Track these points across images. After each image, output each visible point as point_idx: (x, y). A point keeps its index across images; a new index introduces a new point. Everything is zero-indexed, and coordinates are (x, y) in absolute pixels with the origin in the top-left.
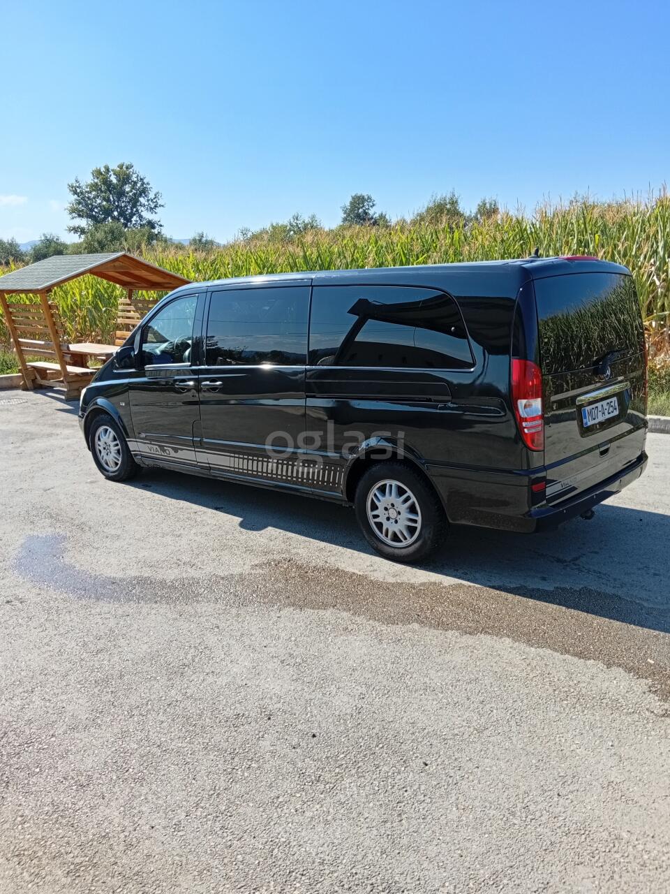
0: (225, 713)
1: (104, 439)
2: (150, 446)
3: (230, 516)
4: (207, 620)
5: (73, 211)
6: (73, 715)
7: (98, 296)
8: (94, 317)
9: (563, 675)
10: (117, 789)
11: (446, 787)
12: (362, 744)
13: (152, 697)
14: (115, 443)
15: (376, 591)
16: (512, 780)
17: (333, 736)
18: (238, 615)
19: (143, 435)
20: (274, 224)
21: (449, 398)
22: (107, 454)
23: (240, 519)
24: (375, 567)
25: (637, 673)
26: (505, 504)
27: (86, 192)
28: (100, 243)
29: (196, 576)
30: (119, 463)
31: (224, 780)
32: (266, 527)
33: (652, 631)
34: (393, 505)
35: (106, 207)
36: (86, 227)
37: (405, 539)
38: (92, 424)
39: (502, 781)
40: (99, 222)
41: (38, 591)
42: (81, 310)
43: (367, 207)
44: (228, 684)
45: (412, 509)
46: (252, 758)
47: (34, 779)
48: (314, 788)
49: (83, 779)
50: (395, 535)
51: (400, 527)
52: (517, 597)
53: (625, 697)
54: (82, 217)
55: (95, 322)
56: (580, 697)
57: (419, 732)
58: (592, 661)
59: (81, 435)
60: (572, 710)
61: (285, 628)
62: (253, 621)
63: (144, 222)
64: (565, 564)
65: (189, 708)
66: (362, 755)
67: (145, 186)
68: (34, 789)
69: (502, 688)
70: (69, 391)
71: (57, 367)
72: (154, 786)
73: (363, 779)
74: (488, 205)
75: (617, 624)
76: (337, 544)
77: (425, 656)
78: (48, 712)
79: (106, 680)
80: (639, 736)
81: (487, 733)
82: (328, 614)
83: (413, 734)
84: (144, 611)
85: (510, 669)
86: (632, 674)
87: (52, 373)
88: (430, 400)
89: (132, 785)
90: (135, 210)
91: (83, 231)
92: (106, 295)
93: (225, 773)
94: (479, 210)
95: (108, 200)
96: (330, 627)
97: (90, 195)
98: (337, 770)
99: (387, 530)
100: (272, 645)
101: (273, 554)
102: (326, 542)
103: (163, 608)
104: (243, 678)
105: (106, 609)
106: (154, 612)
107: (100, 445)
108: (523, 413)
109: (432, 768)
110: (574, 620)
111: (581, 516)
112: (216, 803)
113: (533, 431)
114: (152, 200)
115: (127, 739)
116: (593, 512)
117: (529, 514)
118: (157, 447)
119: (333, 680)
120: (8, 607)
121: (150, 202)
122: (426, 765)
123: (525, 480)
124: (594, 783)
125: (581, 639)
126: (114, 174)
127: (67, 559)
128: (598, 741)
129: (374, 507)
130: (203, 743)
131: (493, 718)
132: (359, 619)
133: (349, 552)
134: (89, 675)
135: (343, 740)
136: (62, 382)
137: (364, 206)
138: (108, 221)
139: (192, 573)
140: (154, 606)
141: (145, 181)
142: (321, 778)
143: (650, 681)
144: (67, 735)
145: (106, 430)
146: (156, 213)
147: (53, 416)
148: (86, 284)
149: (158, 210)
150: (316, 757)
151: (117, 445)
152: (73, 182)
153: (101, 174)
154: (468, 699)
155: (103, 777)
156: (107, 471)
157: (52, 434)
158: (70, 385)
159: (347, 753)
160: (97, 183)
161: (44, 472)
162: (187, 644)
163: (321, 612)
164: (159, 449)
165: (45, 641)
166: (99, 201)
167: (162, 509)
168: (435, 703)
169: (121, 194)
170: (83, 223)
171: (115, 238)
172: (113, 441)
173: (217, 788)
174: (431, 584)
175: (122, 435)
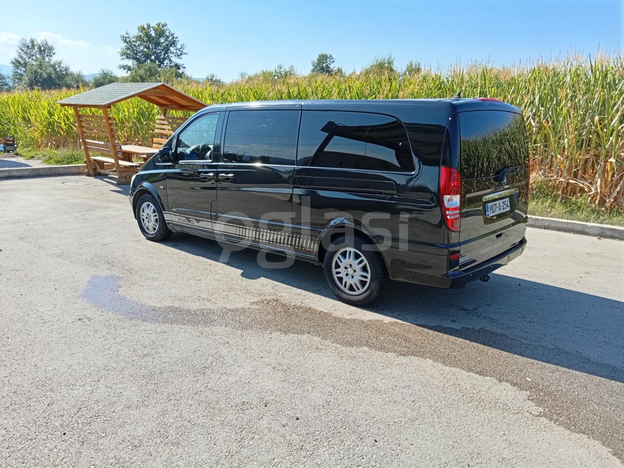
0: (235, 401)
1: (147, 211)
2: (179, 217)
3: (234, 269)
4: (220, 338)
5: (123, 54)
6: (128, 398)
7: (141, 113)
8: (137, 128)
9: (468, 386)
10: (160, 449)
11: (390, 457)
12: (331, 426)
13: (183, 388)
14: (155, 214)
15: (337, 324)
16: (436, 454)
17: (310, 419)
18: (242, 336)
19: (175, 210)
20: (264, 71)
21: (396, 192)
22: (148, 222)
23: (242, 271)
24: (337, 308)
25: (520, 387)
26: (429, 267)
27: (133, 41)
28: (141, 77)
29: (212, 308)
30: (157, 228)
31: (236, 446)
32: (259, 277)
33: (529, 359)
34: (351, 265)
35: (147, 52)
36: (132, 66)
37: (358, 289)
38: (139, 200)
39: (429, 455)
40: (141, 63)
41: (100, 313)
42: (129, 123)
43: (329, 63)
44: (236, 382)
45: (364, 269)
46: (255, 432)
47: (102, 441)
48: (299, 454)
49: (136, 442)
50: (351, 286)
51: (355, 281)
52: (436, 332)
53: (512, 403)
54: (130, 58)
55: (138, 131)
56: (481, 401)
57: (370, 419)
58: (489, 377)
59: (131, 208)
60: (476, 409)
61: (275, 346)
62: (253, 340)
63: (173, 64)
64: (468, 312)
65: (210, 396)
66: (331, 433)
67: (174, 39)
68: (101, 447)
69: (427, 393)
70: (119, 178)
71: (112, 161)
72: (186, 449)
73: (332, 449)
74: (414, 66)
75: (505, 353)
76: (309, 291)
77: (373, 369)
78: (110, 396)
79: (151, 375)
80: (522, 429)
81: (417, 422)
82: (305, 337)
83: (366, 420)
84: (176, 329)
85: (432, 380)
86: (516, 387)
87: (108, 165)
88: (381, 193)
89: (171, 447)
90: (166, 55)
91: (129, 69)
92: (147, 113)
93: (236, 441)
94: (407, 68)
95: (148, 48)
96: (306, 347)
97: (135, 43)
98: (314, 443)
99: (346, 283)
100: (266, 356)
101: (265, 296)
102: (302, 289)
103: (189, 328)
104: (247, 378)
105: (149, 328)
106: (183, 331)
107: (143, 215)
108: (446, 204)
109: (380, 444)
110: (475, 350)
111: (481, 280)
112: (230, 461)
113: (453, 217)
114: (179, 49)
115: (167, 416)
116: (489, 277)
117: (447, 275)
118: (185, 218)
119: (310, 382)
120: (80, 323)
121: (177, 51)
122: (376, 441)
123: (446, 252)
124: (492, 458)
125: (480, 362)
126: (154, 30)
127: (121, 292)
128: (494, 431)
129: (337, 266)
130: (221, 420)
131: (421, 413)
132: (327, 342)
133: (318, 297)
134: (139, 372)
135: (318, 422)
136: (115, 171)
137: (327, 62)
138: (148, 63)
139: (209, 306)
140: (183, 326)
141: (175, 36)
142: (304, 448)
143: (528, 393)
144: (124, 412)
145: (148, 205)
146: (181, 58)
147: (108, 195)
148: (133, 104)
149: (183, 56)
150: (299, 433)
151: (156, 216)
152: (124, 33)
153: (144, 29)
154: (404, 399)
155: (150, 441)
156: (148, 234)
157: (107, 207)
158: (120, 175)
159: (321, 431)
160: (141, 36)
161: (103, 232)
162: (207, 353)
163: (300, 336)
164: (186, 220)
165: (107, 347)
166: (141, 48)
167: (187, 262)
168: (381, 400)
169: (158, 44)
170: (130, 63)
171: (152, 75)
172: (153, 213)
173: (231, 451)
174: (375, 321)
175: (160, 209)
